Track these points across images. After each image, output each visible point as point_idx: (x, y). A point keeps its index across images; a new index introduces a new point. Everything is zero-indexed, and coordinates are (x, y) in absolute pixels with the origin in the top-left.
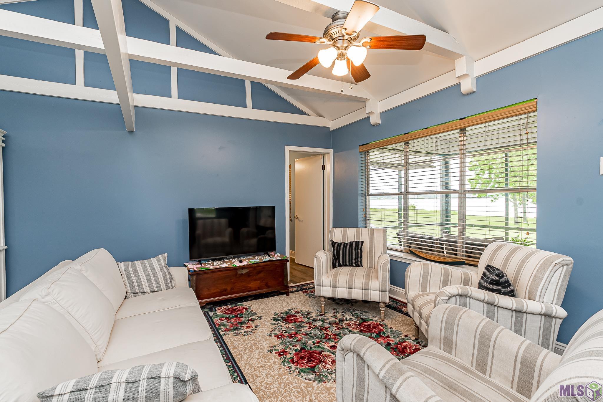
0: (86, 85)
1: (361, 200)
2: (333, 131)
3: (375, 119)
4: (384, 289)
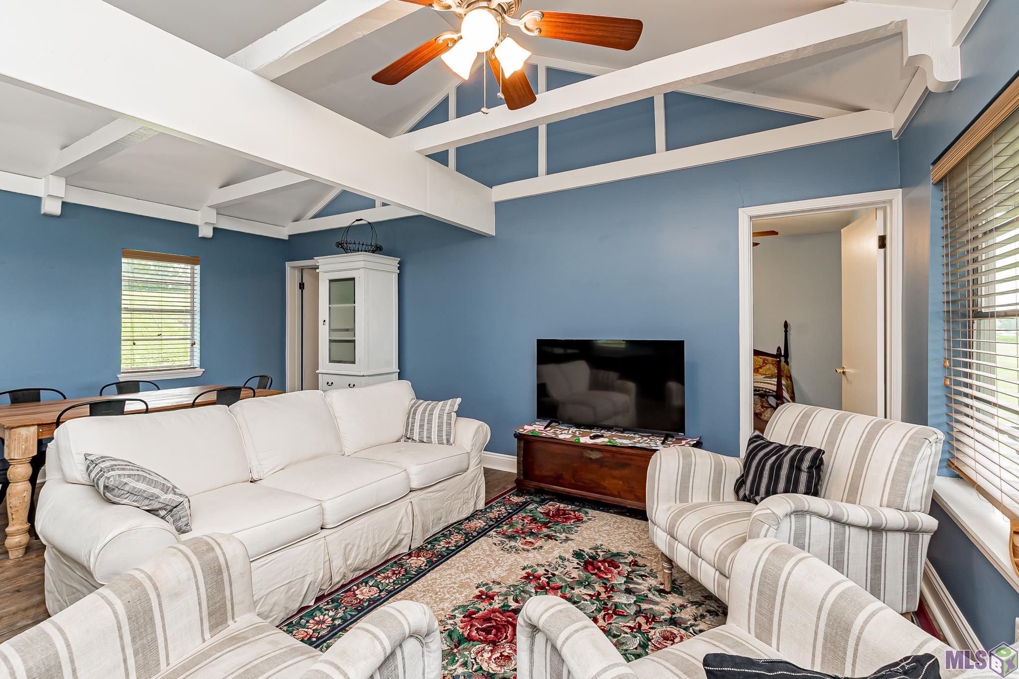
2: (899, 139)
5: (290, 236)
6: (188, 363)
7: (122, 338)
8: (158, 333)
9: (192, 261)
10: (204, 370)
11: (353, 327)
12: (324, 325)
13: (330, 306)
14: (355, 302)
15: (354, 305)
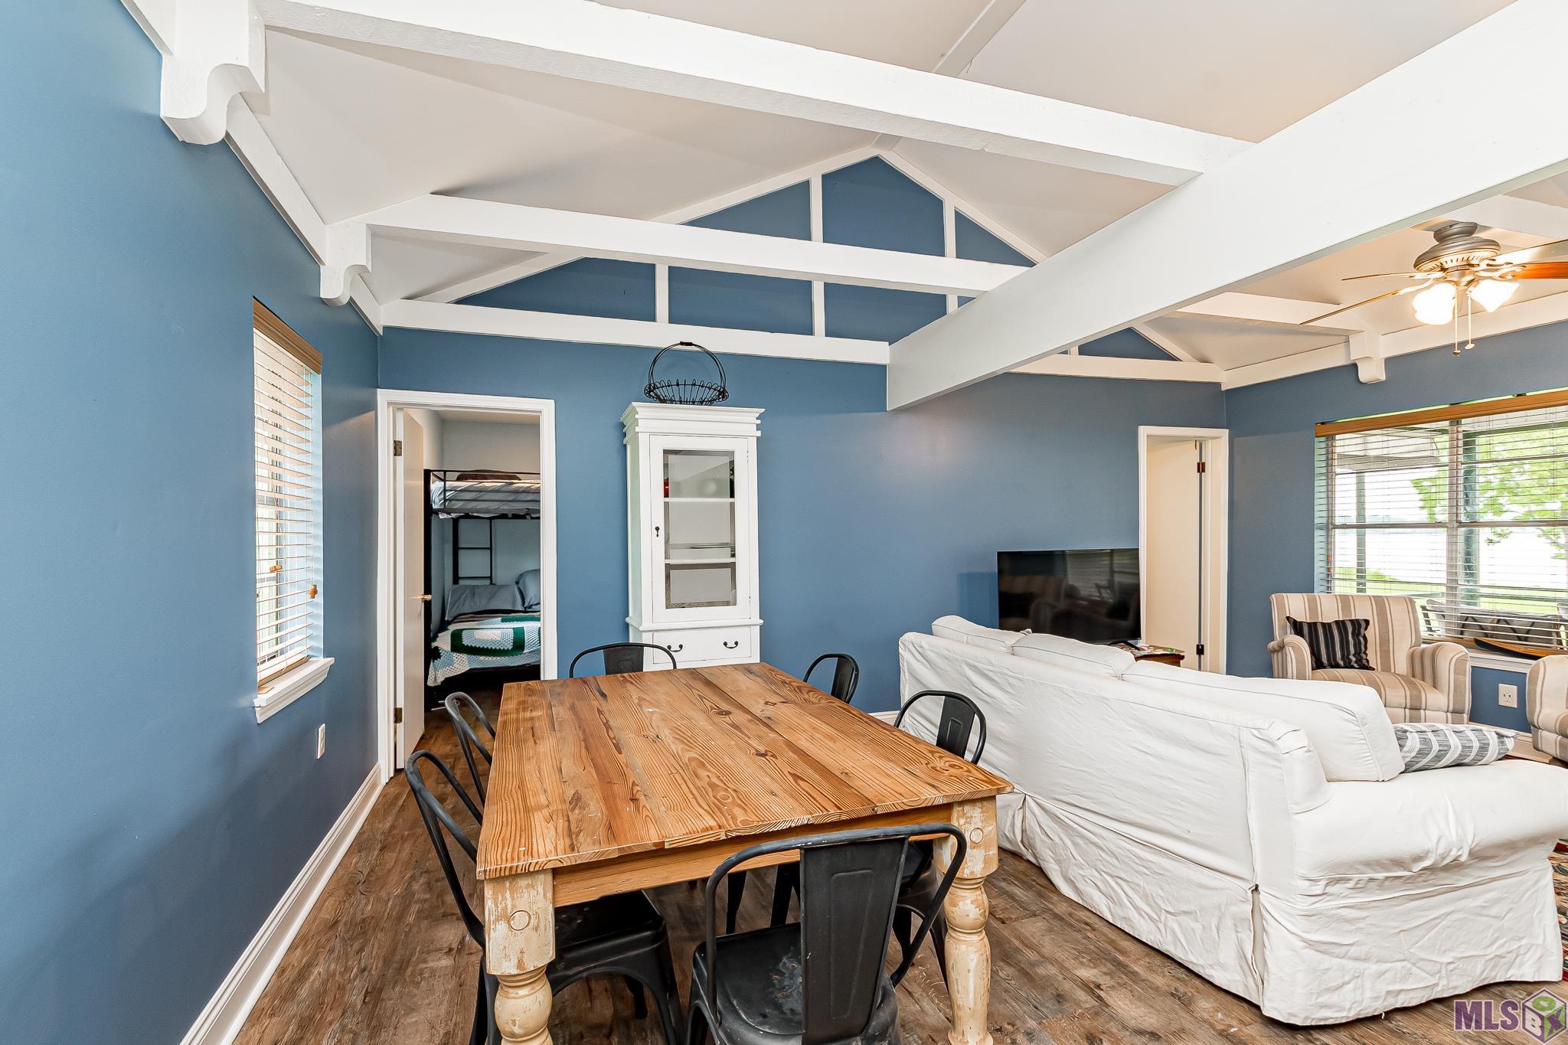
0: (828, 334)
1: (1319, 536)
2: (1228, 391)
3: (1371, 372)
4: (1458, 707)
11: (727, 540)
12: (658, 536)
13: (667, 500)
14: (732, 495)
15: (732, 500)
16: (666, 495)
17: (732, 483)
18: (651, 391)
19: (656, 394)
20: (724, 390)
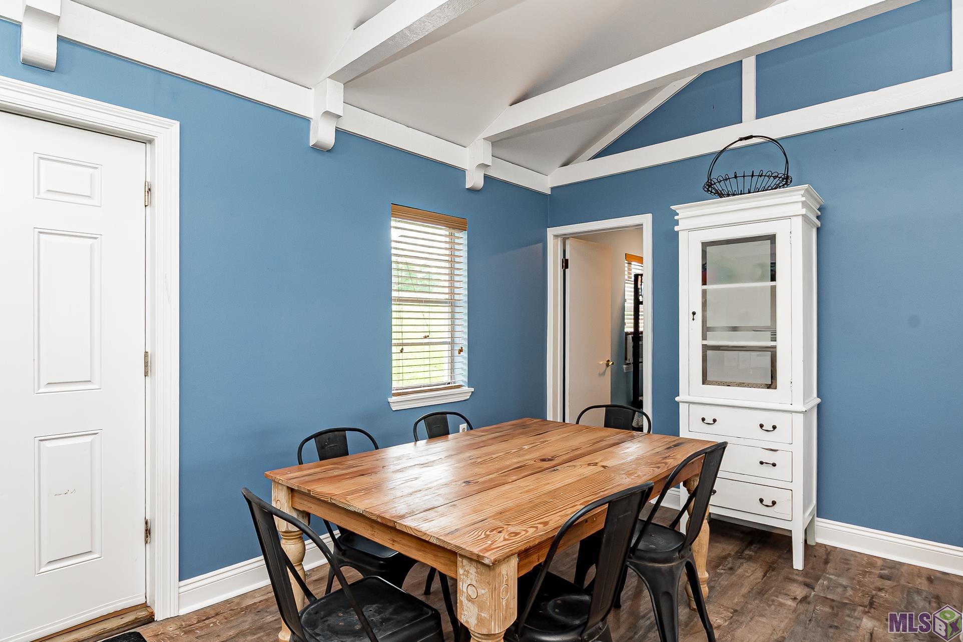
5: (552, 189)
6: (446, 379)
7: (394, 342)
8: (423, 335)
9: (455, 224)
10: (473, 390)
11: (768, 323)
12: (693, 319)
13: (705, 287)
14: (773, 278)
15: (773, 283)
16: (704, 282)
17: (773, 265)
18: (709, 186)
19: (714, 189)
20: (788, 176)
